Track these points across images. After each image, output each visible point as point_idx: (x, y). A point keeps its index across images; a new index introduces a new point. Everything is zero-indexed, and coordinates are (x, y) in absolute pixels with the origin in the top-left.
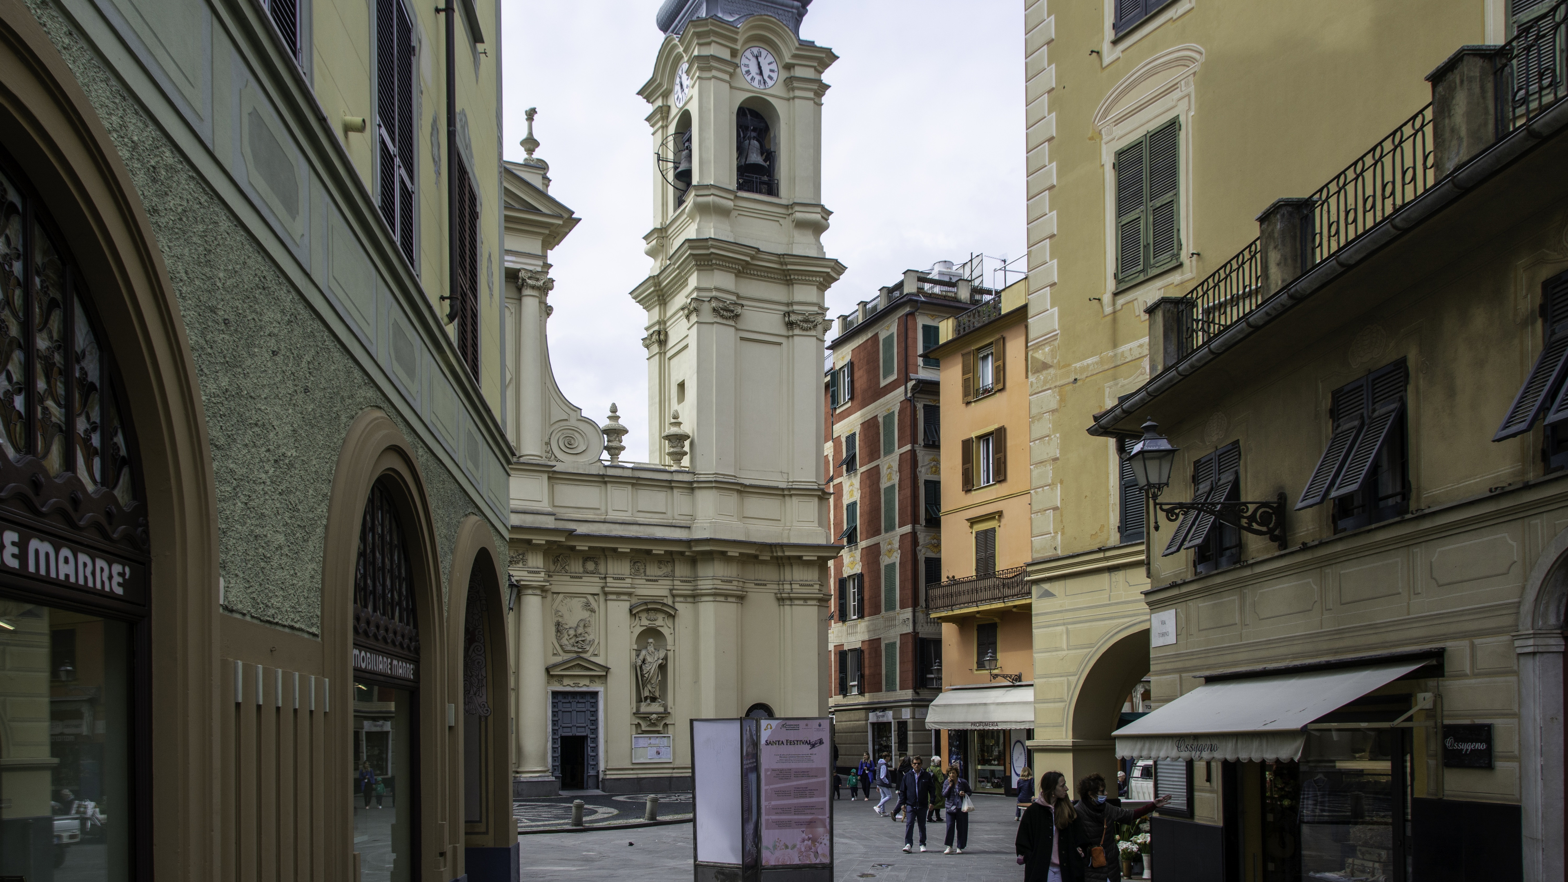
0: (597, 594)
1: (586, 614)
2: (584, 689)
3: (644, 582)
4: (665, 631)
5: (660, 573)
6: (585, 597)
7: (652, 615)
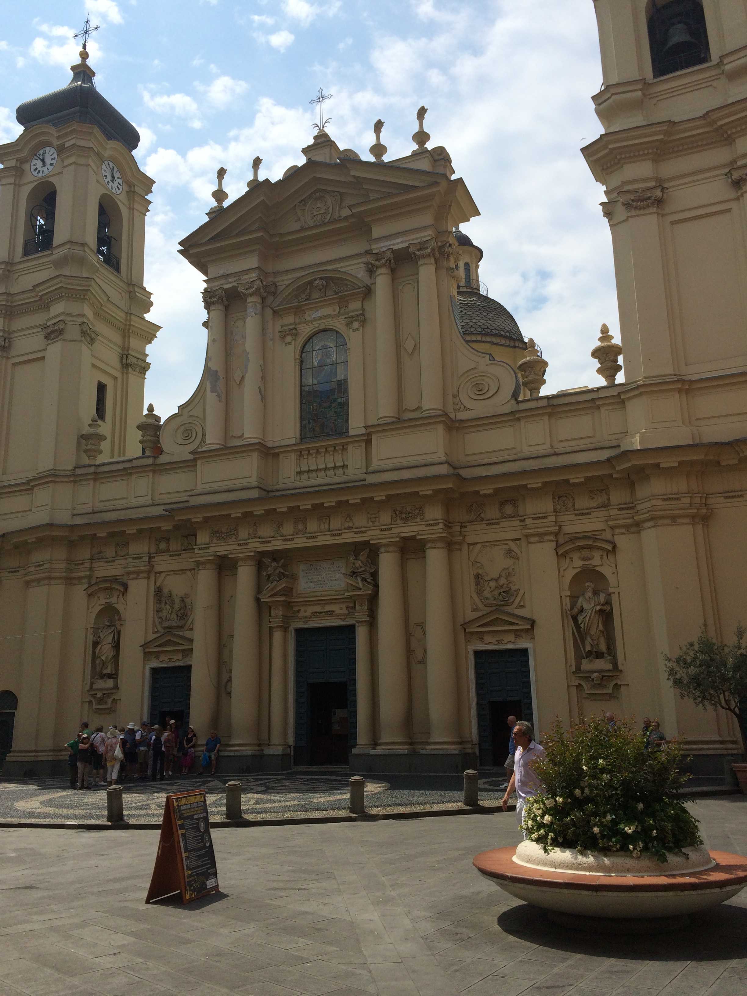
0: (519, 539)
1: (509, 562)
2: (510, 646)
3: (573, 517)
4: (606, 570)
5: (593, 504)
6: (507, 544)
7: (586, 553)
